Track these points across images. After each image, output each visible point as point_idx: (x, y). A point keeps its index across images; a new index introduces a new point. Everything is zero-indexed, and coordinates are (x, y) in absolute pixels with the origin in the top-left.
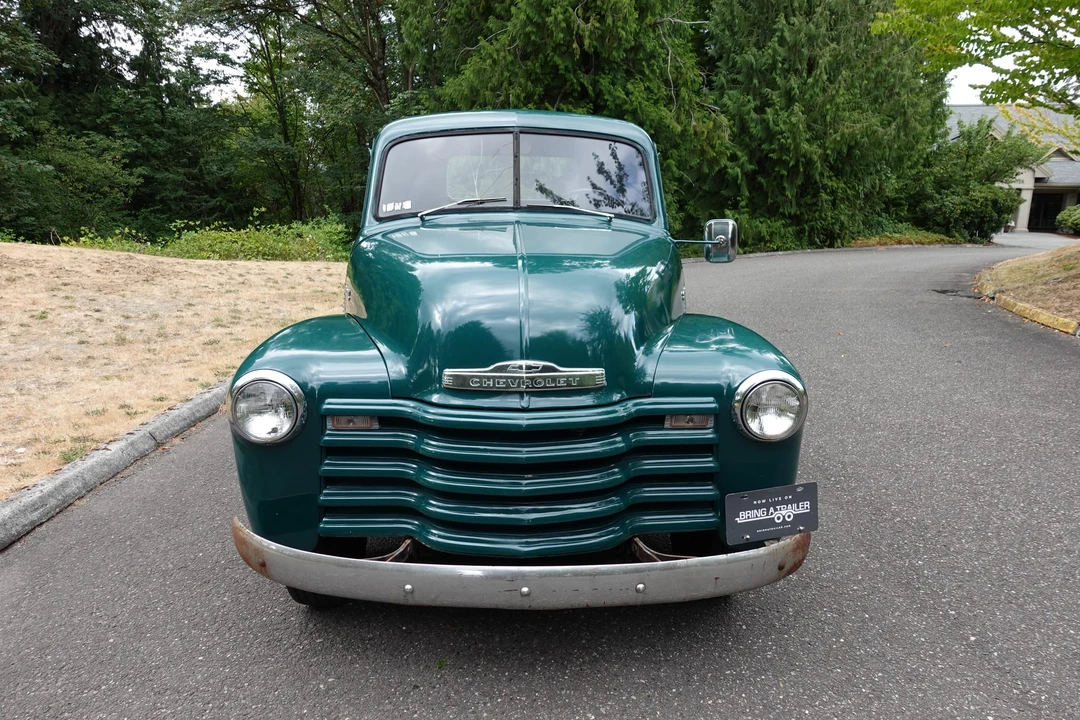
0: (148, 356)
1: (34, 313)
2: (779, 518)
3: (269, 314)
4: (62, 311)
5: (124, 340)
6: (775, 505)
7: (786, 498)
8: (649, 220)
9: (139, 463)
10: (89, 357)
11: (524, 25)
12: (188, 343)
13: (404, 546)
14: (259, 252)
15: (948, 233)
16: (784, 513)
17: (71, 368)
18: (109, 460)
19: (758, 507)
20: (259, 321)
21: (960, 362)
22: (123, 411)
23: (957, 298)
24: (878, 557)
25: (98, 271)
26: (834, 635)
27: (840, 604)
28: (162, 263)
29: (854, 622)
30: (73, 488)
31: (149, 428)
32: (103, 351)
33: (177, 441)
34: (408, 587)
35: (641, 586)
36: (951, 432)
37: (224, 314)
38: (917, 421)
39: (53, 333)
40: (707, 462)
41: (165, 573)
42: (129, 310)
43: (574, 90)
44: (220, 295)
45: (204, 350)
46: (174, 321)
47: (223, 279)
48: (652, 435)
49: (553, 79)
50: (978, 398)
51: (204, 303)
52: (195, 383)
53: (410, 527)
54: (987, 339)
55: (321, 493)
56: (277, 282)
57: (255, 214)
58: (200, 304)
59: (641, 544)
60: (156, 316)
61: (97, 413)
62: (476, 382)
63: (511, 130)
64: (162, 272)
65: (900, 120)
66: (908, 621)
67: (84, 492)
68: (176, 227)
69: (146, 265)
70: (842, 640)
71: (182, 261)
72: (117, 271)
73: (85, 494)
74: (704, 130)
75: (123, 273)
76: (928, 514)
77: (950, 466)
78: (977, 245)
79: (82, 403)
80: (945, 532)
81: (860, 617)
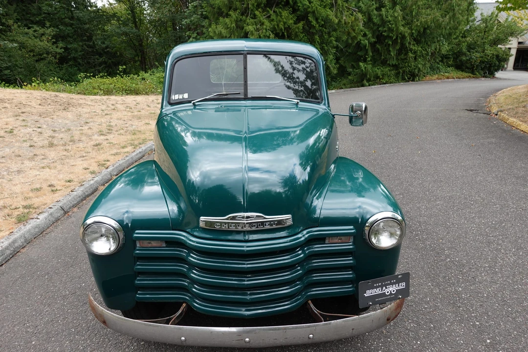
0: (65, 153)
1: (7, 130)
2: (388, 292)
3: (127, 127)
4: (21, 128)
5: (53, 144)
6: (386, 286)
7: (392, 281)
8: (319, 102)
9: (55, 224)
10: (35, 155)
12: (85, 145)
13: (182, 308)
14: (123, 89)
15: (473, 73)
16: (391, 289)
17: (25, 162)
18: (39, 224)
19: (376, 287)
20: (122, 131)
21: (480, 155)
22: (50, 189)
23: (478, 114)
24: (438, 285)
25: (40, 104)
26: (415, 339)
27: (418, 318)
28: (73, 99)
29: (425, 330)
30: (19, 243)
31: (61, 204)
32: (42, 151)
33: (75, 210)
34: (183, 338)
35: (311, 336)
36: (476, 201)
37: (104, 128)
38: (458, 194)
39: (17, 141)
40: (349, 261)
41: (64, 297)
42: (55, 127)
43: (282, 1)
44: (102, 116)
45: (93, 149)
46: (79, 132)
47: (104, 107)
48: (318, 248)
50: (490, 179)
51: (94, 122)
52: (87, 170)
53: (187, 298)
54: (494, 140)
55: (136, 279)
56: (131, 108)
57: (120, 69)
58: (92, 122)
59: (312, 306)
60: (69, 130)
61: (38, 190)
62: (218, 225)
63: (242, 52)
64: (73, 104)
65: (451, 14)
66: (454, 329)
67: (25, 244)
68: (80, 76)
69: (65, 100)
70: (419, 343)
71: (83, 97)
72: (50, 104)
73: (26, 245)
74: (350, 21)
75: (53, 105)
76: (464, 257)
77: (475, 224)
78: (487, 79)
79: (29, 183)
80: (473, 269)
81: (429, 326)
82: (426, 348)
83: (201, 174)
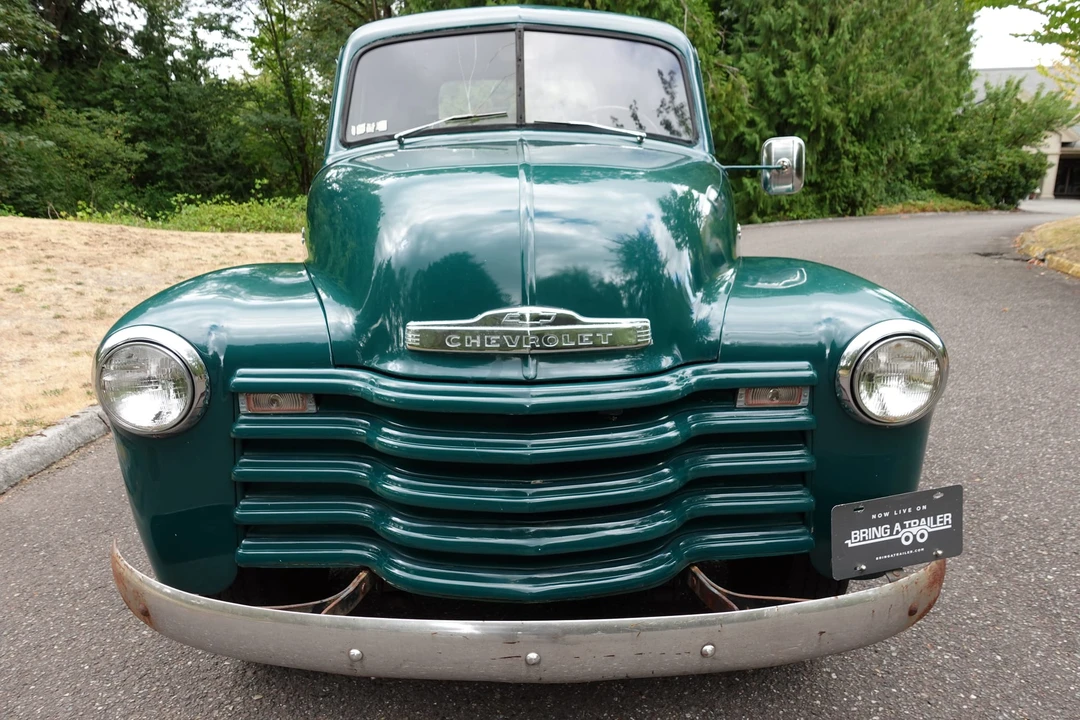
1: (10, 287)
2: (907, 539)
4: (40, 284)
5: (104, 313)
6: (901, 519)
7: (918, 508)
8: (689, 142)
9: (81, 451)
10: (63, 332)
13: (356, 582)
14: (261, 226)
15: (973, 200)
16: (914, 530)
18: (43, 448)
19: (877, 523)
21: (1025, 327)
22: (84, 390)
23: (1003, 260)
24: (992, 569)
25: (86, 244)
26: (961, 688)
28: (156, 235)
29: (983, 668)
31: (99, 410)
32: (80, 326)
34: (355, 652)
35: (709, 648)
36: (1040, 405)
38: (996, 393)
39: (29, 307)
40: (797, 457)
42: (114, 284)
47: (218, 251)
48: (722, 418)
50: (1059, 366)
53: (365, 553)
54: (1049, 302)
55: (236, 504)
57: (258, 187)
59: (702, 577)
60: (142, 289)
61: (57, 392)
62: (455, 341)
63: (513, 26)
64: (154, 244)
65: (926, 81)
66: (1057, 665)
67: (5, 487)
68: (176, 201)
69: (138, 237)
70: (973, 697)
71: (176, 233)
72: (106, 243)
73: (7, 490)
74: (722, 92)
75: (113, 245)
76: (1042, 510)
77: (1051, 448)
78: (1003, 212)
79: (42, 382)
80: (1071, 535)
81: (990, 660)
82: (993, 708)
83: (410, 233)
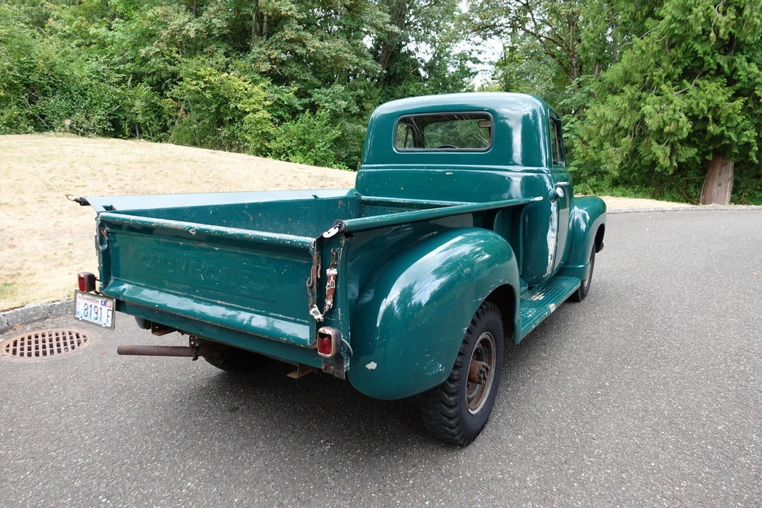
11: (670, 23)
43: (711, 69)
49: (692, 62)
